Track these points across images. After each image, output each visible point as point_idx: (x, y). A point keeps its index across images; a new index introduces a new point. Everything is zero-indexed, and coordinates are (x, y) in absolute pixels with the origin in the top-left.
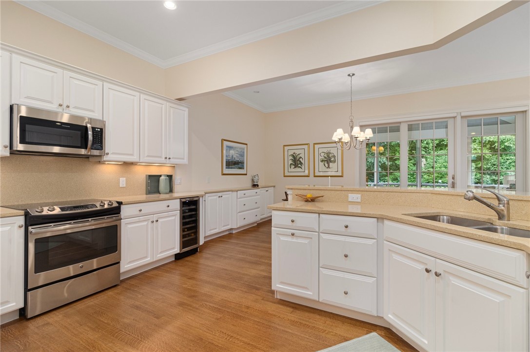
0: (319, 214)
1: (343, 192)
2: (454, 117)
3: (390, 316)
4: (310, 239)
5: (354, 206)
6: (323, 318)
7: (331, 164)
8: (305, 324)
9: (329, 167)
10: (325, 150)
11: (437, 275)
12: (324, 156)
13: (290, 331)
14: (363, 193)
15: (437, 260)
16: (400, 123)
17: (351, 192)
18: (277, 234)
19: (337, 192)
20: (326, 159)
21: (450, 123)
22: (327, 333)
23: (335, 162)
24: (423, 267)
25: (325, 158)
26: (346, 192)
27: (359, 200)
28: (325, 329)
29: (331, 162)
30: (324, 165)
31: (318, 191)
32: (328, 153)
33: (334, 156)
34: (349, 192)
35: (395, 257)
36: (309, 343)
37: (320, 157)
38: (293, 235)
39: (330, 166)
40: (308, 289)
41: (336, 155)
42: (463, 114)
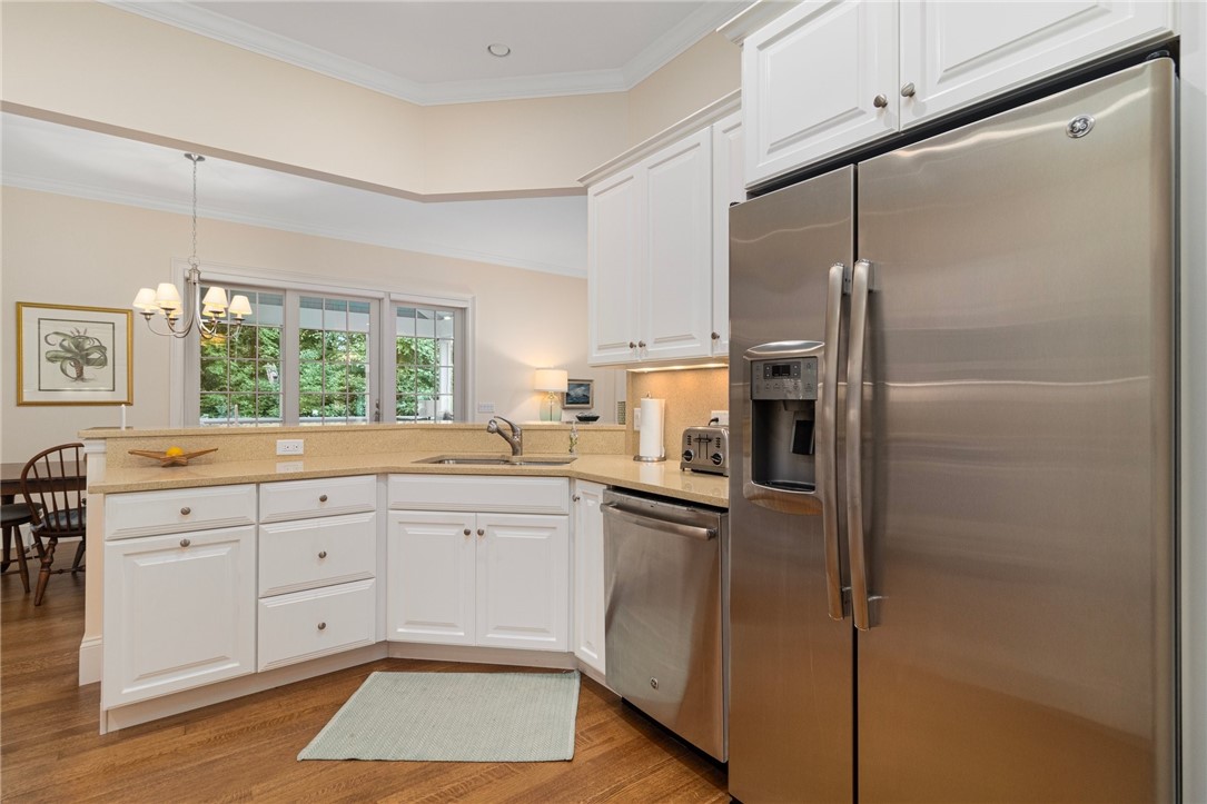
0: (258, 484)
1: (264, 437)
2: (380, 300)
3: (400, 630)
4: (235, 544)
5: (290, 463)
6: (270, 703)
7: (87, 369)
8: (242, 730)
9: (80, 376)
10: (68, 329)
11: (480, 533)
12: (61, 345)
13: (217, 757)
14: (308, 436)
15: (478, 514)
16: (285, 290)
17: (282, 436)
18: (126, 555)
19: (249, 438)
20: (69, 355)
21: (374, 307)
22: (299, 716)
23: (103, 363)
24: (458, 531)
25: (68, 350)
26: (270, 437)
27: (301, 451)
28: (289, 713)
29: (89, 362)
30: (63, 371)
31: (194, 440)
32: (78, 341)
33: (102, 349)
34: (279, 436)
35: (411, 531)
36: (280, 747)
37: (45, 348)
38: (185, 544)
39: (86, 375)
40: (228, 659)
41: (107, 343)
42: (393, 297)
